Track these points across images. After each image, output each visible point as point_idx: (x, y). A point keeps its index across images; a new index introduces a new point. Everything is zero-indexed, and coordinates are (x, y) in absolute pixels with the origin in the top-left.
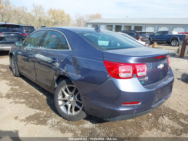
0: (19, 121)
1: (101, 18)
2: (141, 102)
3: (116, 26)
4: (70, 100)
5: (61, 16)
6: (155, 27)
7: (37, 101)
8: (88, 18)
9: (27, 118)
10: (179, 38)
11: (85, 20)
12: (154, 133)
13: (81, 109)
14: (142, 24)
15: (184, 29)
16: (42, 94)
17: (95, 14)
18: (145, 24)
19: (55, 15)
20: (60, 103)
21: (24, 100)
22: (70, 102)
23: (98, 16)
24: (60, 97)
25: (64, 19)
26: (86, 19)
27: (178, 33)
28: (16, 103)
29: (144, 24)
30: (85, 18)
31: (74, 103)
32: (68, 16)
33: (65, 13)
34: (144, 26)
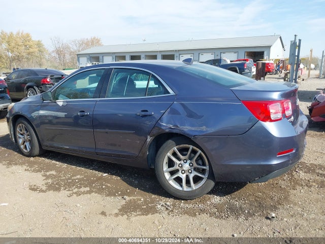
0: (113, 217)
1: (100, 45)
2: (295, 149)
3: (131, 56)
4: (184, 169)
5: (26, 46)
6: (193, 54)
7: (109, 185)
8: (78, 45)
9: (120, 210)
10: (238, 69)
11: (72, 50)
12: (302, 191)
13: (205, 177)
14: (173, 51)
15: (236, 54)
16: (106, 174)
17: (89, 38)
18: (179, 50)
19: (13, 44)
20: (167, 176)
21: (88, 189)
22: (183, 172)
23: (95, 42)
24: (165, 168)
25: (31, 50)
26: (74, 48)
27: (231, 61)
28: (78, 194)
29: (176, 51)
30: (71, 46)
31: (190, 171)
32: (39, 44)
33: (33, 39)
34: (176, 55)
